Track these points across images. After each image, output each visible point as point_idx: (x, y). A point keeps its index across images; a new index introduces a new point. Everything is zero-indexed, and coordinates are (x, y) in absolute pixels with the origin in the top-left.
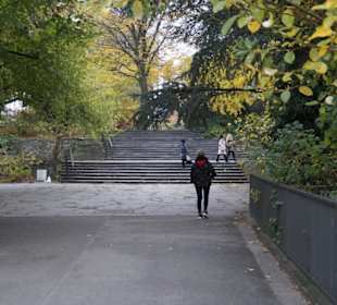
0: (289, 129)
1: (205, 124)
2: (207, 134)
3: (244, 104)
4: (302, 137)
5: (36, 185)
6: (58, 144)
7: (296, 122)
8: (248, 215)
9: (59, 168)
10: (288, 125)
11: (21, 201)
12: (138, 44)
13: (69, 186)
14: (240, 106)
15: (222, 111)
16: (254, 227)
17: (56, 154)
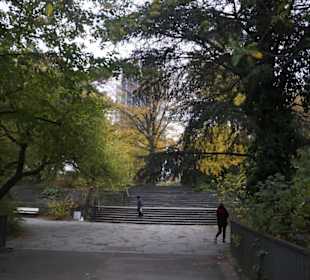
0: (272, 180)
1: (195, 182)
2: (196, 189)
3: (223, 167)
4: (284, 189)
5: (72, 223)
6: (90, 194)
7: (277, 175)
8: (229, 256)
9: (90, 211)
10: (270, 177)
11: (54, 236)
12: (149, 126)
13: (95, 224)
14: (220, 169)
15: (207, 173)
16: (236, 269)
17: (88, 201)
